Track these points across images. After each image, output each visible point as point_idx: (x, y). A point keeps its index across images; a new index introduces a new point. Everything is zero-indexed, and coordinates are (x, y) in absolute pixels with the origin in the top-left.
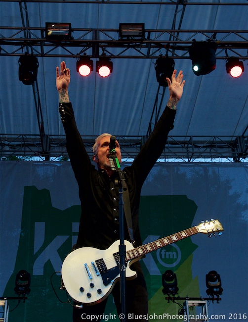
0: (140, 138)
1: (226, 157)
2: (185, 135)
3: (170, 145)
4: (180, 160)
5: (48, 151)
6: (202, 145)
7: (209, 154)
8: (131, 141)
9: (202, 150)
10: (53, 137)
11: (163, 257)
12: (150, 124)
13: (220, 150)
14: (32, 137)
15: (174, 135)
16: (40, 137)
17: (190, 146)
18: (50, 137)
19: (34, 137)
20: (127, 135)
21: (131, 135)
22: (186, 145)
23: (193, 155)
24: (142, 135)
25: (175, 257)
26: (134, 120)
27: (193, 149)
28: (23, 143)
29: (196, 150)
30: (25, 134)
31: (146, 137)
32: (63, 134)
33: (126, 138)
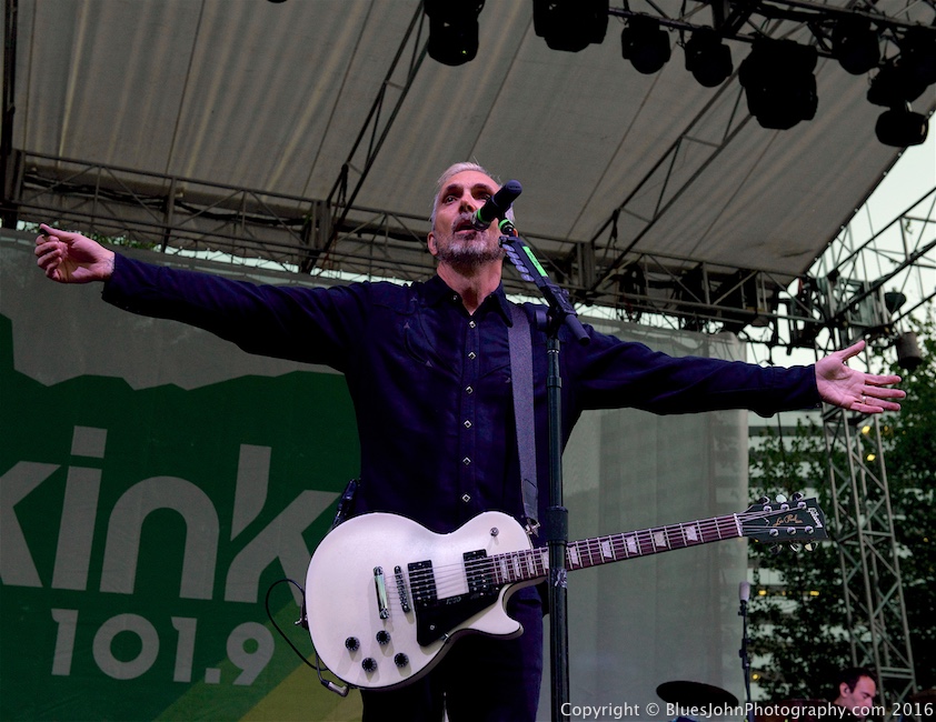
0: (306, 206)
3: (391, 241)
5: (15, 200)
8: (277, 209)
10: (37, 160)
12: (345, 169)
15: (410, 212)
18: (29, 159)
20: (268, 189)
21: (281, 192)
24: (314, 196)
26: (298, 150)
31: (324, 205)
32: (73, 156)
33: (264, 199)
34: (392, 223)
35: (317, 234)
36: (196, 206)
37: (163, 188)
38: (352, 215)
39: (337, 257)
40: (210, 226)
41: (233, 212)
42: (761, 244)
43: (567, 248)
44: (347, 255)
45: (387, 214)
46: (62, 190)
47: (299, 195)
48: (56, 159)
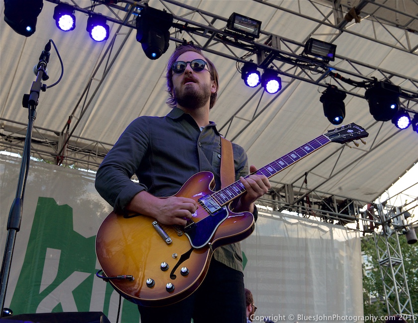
1: (265, 205)
32: (85, 137)
42: (357, 189)
43: (280, 186)
48: (78, 137)
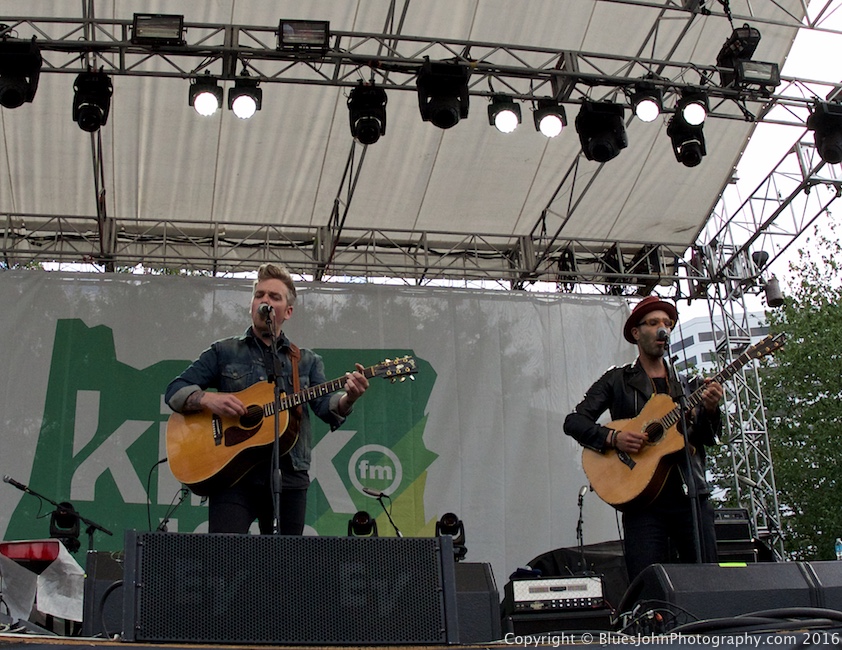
0: (314, 231)
1: (496, 279)
2: (411, 229)
3: (378, 249)
4: (398, 281)
5: (112, 253)
6: (447, 251)
7: (461, 272)
8: (294, 236)
9: (446, 261)
10: (124, 222)
11: (363, 476)
12: (337, 202)
13: (484, 264)
14: (78, 221)
15: (388, 228)
16: (96, 222)
17: (420, 251)
18: (118, 222)
19: (82, 221)
20: (285, 223)
21: (294, 223)
22: (413, 250)
23: (426, 270)
24: (318, 223)
25: (389, 477)
26: (302, 193)
27: (427, 260)
28: (59, 233)
29: (433, 260)
30: (63, 214)
31: (326, 229)
32: (147, 217)
33: (283, 229)
34: (378, 236)
35: (323, 251)
36: (235, 240)
37: (210, 230)
38: (344, 234)
39: (336, 267)
40: (245, 253)
41: (262, 241)
42: (657, 225)
43: (514, 241)
44: (346, 265)
45: (373, 230)
46: (142, 240)
47: (308, 224)
48: (137, 220)
